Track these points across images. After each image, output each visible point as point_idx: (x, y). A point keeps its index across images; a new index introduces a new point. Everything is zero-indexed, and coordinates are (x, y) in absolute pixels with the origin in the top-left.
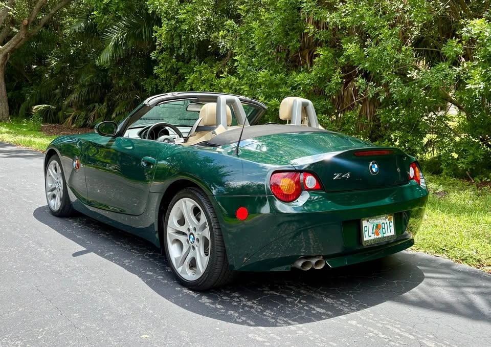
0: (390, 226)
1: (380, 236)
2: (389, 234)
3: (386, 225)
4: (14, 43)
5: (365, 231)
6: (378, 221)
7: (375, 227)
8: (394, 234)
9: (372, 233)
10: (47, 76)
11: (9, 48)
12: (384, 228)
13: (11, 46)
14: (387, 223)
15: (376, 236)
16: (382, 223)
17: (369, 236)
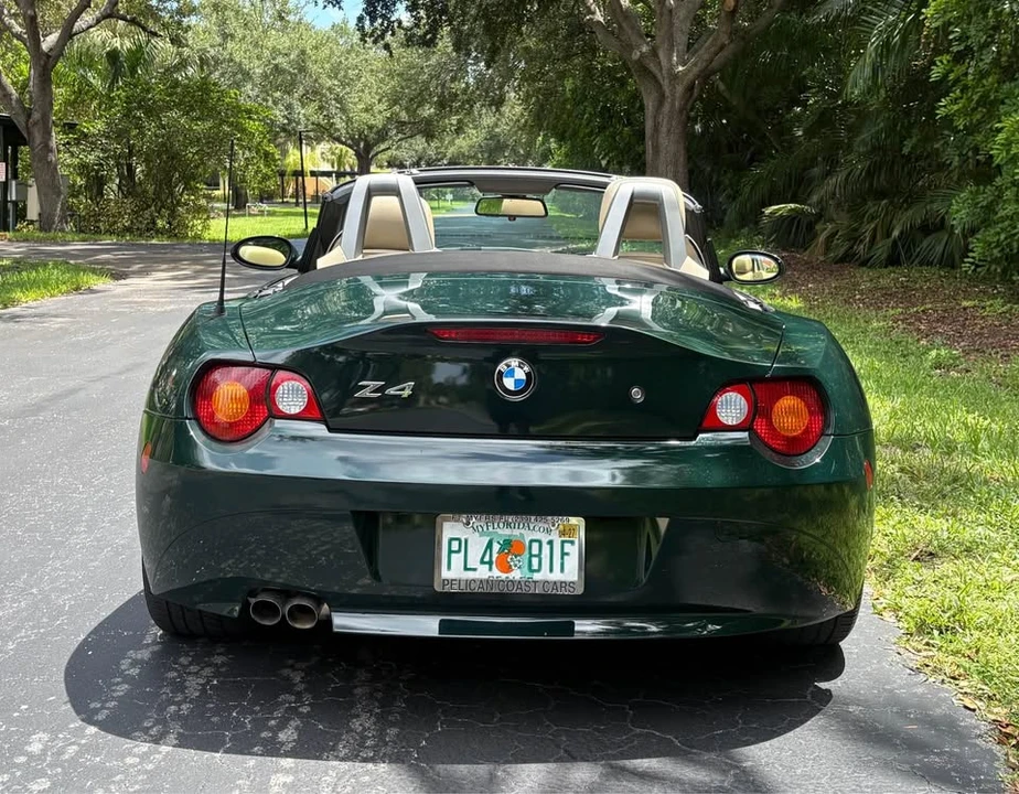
0: (563, 554)
1: (516, 575)
2: (556, 576)
3: (546, 548)
4: (706, 57)
5: (450, 552)
6: (516, 532)
7: (496, 547)
8: (575, 578)
9: (482, 562)
10: (800, 133)
11: (696, 70)
12: (539, 556)
13: (699, 65)
14: (551, 543)
15: (496, 573)
16: (531, 541)
17: (466, 569)
